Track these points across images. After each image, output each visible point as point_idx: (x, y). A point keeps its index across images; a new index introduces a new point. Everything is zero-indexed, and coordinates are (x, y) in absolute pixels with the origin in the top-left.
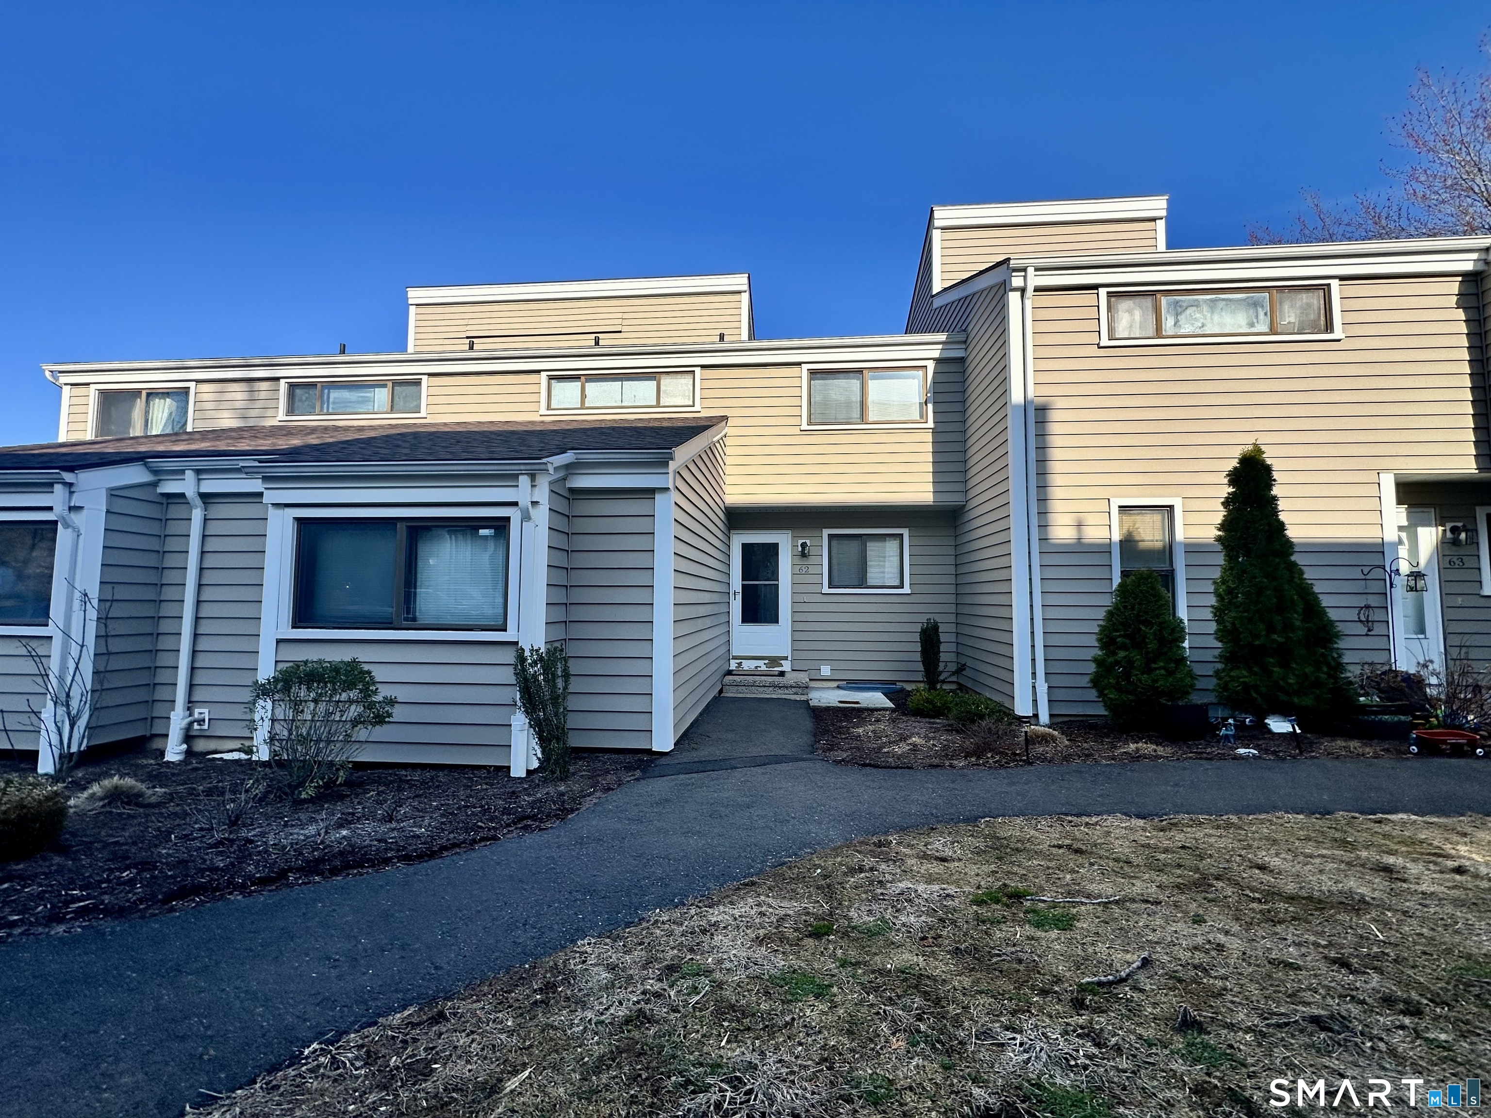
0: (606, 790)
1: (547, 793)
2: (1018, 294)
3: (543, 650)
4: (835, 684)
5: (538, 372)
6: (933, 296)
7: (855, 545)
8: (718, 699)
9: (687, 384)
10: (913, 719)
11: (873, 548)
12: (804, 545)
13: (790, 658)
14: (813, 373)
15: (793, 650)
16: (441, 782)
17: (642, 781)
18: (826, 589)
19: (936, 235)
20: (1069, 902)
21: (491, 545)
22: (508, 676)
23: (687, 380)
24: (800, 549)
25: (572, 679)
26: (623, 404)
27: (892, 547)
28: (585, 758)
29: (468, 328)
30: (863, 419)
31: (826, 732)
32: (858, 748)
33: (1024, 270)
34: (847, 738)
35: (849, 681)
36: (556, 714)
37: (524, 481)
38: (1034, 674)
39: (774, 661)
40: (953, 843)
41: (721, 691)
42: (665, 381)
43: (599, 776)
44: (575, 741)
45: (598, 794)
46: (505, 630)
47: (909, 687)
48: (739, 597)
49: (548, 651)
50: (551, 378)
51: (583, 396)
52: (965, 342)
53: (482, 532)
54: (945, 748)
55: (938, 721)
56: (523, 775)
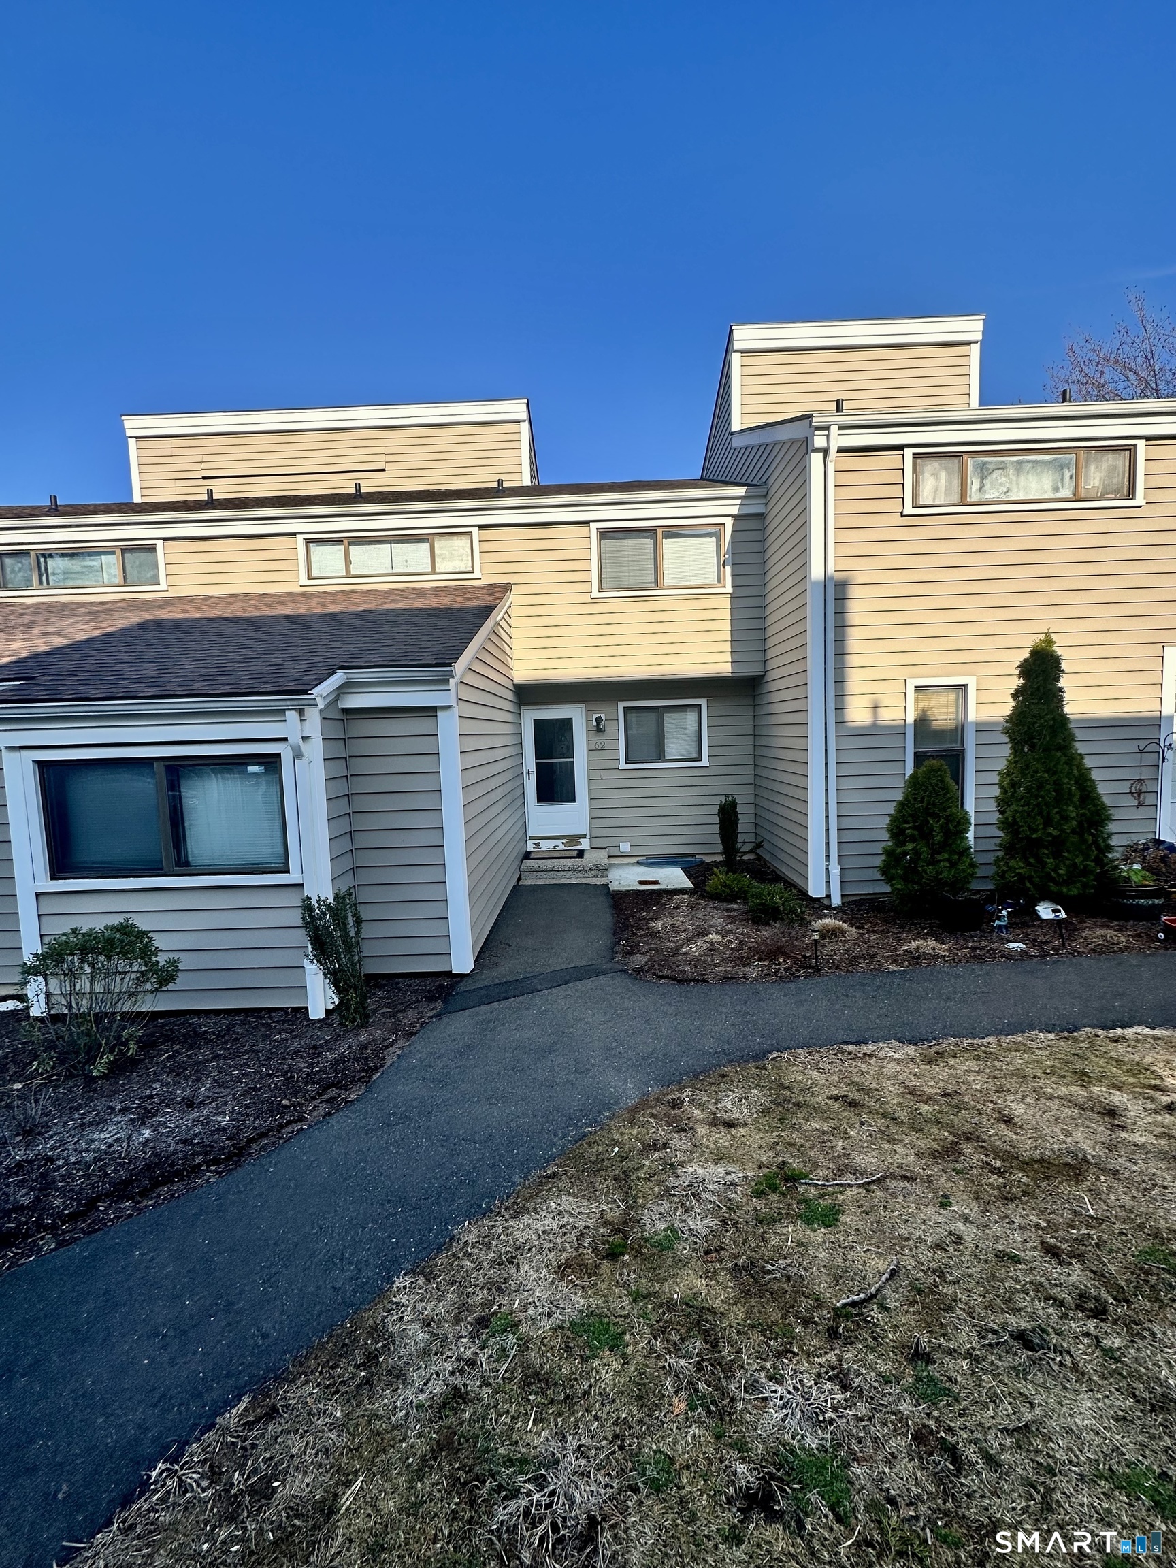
0: (407, 1035)
1: (350, 1047)
2: (821, 455)
3: (331, 900)
4: (634, 860)
5: (294, 534)
6: (732, 434)
7: (652, 717)
8: (517, 891)
9: (463, 548)
10: (711, 904)
11: (670, 720)
12: (599, 720)
13: (588, 836)
14: (604, 534)
15: (592, 828)
16: (238, 1033)
17: (445, 1020)
18: (623, 765)
19: (736, 359)
20: (837, 1185)
21: (263, 779)
22: (296, 918)
23: (463, 542)
24: (595, 724)
25: (363, 924)
26: (394, 571)
27: (691, 717)
28: (385, 985)
29: (203, 466)
30: (657, 584)
31: (626, 927)
32: (656, 950)
33: (828, 428)
34: (646, 935)
35: (648, 857)
36: (353, 965)
37: (292, 716)
38: (827, 857)
39: (573, 839)
40: (740, 1099)
41: (519, 879)
42: (439, 544)
43: (400, 1011)
44: (371, 968)
45: (401, 1042)
46: (288, 872)
47: (708, 859)
48: (533, 777)
49: (336, 897)
50: (309, 541)
51: (348, 562)
52: (765, 496)
53: (252, 769)
54: (742, 944)
55: (735, 906)
56: (322, 1015)
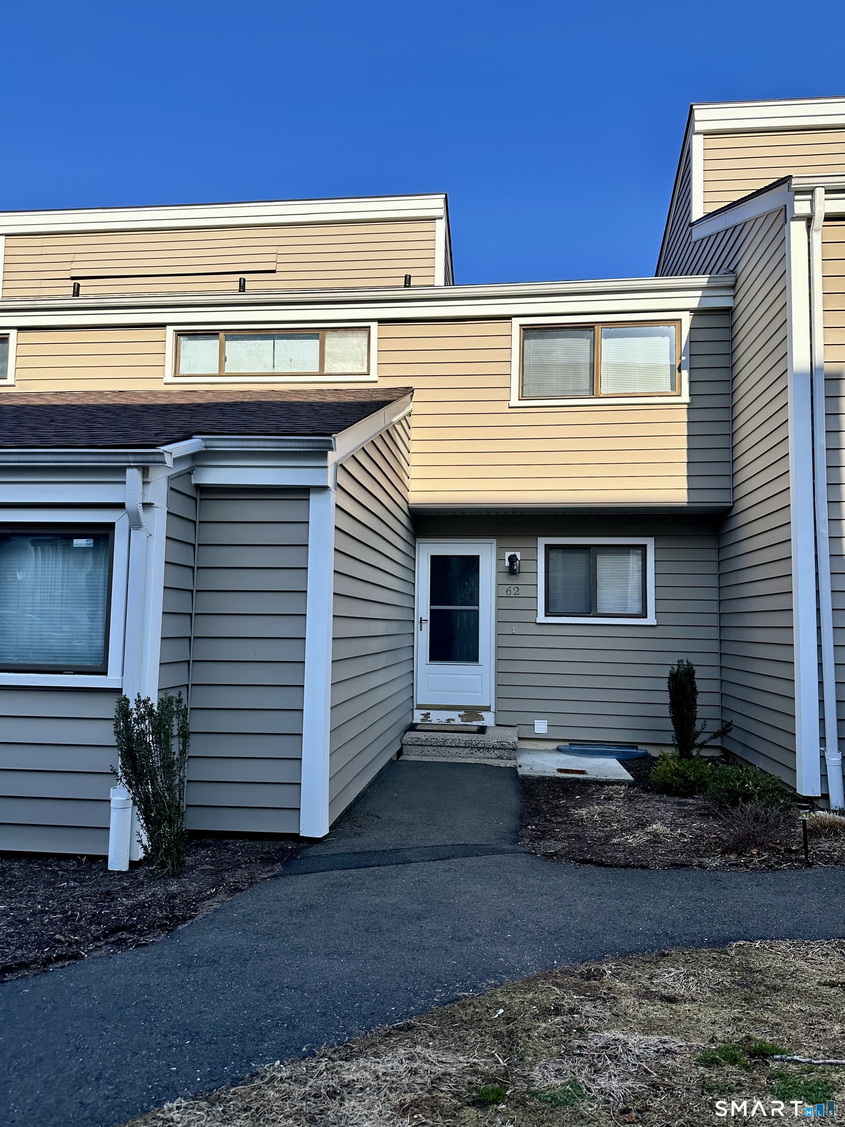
0: (231, 891)
1: (153, 895)
2: (803, 224)
4: (554, 745)
5: (163, 325)
6: (692, 225)
7: (580, 559)
8: (395, 765)
9: (359, 346)
10: (657, 797)
11: (606, 566)
12: (512, 559)
13: (493, 709)
14: (528, 331)
15: (498, 698)
16: (14, 876)
17: (282, 879)
18: (541, 618)
19: (697, 142)
20: (831, 1064)
21: (90, 559)
22: (106, 734)
23: (357, 341)
24: (507, 564)
25: (193, 739)
26: (276, 370)
27: (634, 561)
28: (210, 845)
29: (74, 265)
30: (593, 392)
31: (537, 812)
32: (578, 838)
33: (811, 192)
34: (564, 823)
35: (573, 742)
36: (170, 789)
37: (133, 476)
38: (823, 739)
39: (472, 712)
40: (687, 976)
41: (400, 753)
42: (332, 341)
43: (227, 870)
44: (196, 822)
45: (221, 897)
46: (105, 673)
47: (655, 752)
48: (427, 627)
49: (161, 702)
50: (179, 334)
51: (222, 359)
52: (733, 287)
53: (78, 543)
54: (698, 838)
55: (691, 801)
56: (125, 868)
